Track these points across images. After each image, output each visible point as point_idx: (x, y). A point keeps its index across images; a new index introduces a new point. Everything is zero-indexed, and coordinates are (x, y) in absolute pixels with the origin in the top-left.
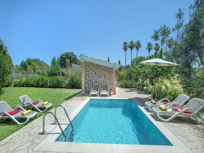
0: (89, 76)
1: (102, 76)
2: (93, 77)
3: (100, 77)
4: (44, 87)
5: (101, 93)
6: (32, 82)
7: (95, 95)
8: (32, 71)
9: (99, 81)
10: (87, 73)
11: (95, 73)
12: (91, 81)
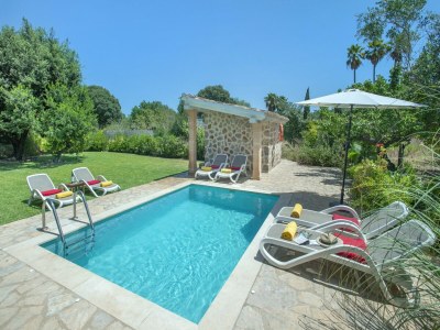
0: (212, 137)
1: (239, 136)
2: (220, 139)
3: (234, 140)
4: (151, 155)
5: (219, 174)
6: (132, 145)
7: (206, 178)
8: (144, 125)
9: (233, 147)
10: (208, 130)
11: (225, 131)
12: (215, 146)
